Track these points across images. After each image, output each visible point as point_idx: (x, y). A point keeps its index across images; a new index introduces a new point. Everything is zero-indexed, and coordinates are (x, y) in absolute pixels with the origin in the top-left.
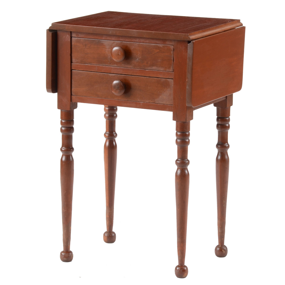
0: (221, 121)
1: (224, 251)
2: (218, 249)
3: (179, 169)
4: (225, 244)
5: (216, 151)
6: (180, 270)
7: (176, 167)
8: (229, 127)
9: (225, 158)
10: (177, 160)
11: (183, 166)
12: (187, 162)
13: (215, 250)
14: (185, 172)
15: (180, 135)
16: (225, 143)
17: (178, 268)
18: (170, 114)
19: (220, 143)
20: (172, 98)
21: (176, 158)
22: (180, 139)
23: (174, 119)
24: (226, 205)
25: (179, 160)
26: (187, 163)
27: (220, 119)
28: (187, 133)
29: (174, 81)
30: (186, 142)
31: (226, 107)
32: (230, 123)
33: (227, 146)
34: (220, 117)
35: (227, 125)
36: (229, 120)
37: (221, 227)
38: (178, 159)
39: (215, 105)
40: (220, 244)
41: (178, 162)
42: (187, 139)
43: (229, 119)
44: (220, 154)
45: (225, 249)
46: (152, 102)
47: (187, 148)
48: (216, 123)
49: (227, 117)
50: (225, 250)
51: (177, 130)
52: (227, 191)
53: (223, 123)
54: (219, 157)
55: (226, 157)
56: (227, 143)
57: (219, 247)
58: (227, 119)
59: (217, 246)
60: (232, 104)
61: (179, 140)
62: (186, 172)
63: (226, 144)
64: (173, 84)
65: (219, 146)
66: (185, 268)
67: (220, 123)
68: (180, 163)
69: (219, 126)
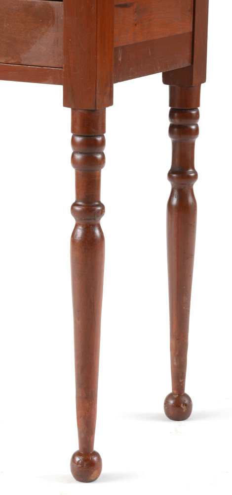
0: (179, 117)
1: (184, 407)
2: (171, 402)
3: (80, 225)
4: (187, 391)
5: (166, 187)
6: (82, 463)
7: (72, 222)
8: (196, 132)
9: (187, 201)
10: (75, 205)
11: (89, 219)
12: (99, 208)
13: (165, 404)
14: (94, 233)
15: (82, 144)
16: (188, 169)
17: (77, 459)
18: (57, 91)
19: (177, 169)
20: (62, 51)
21: (74, 200)
22: (81, 153)
23: (66, 104)
24: (189, 307)
25: (80, 203)
26: (99, 210)
27: (176, 115)
28: (99, 139)
29: (64, 6)
30: (96, 159)
31: (192, 84)
32: (200, 123)
33: (193, 175)
34: (177, 107)
35: (193, 127)
36: (197, 116)
37: (177, 353)
38: (76, 202)
39: (165, 81)
40: (175, 392)
41: (77, 208)
42: (98, 153)
43: (198, 113)
44: (176, 193)
45: (187, 402)
46: (13, 61)
47: (99, 176)
48: (167, 123)
49: (193, 109)
50: (186, 405)
51: (73, 130)
52: (191, 276)
53: (183, 122)
54: (175, 201)
55: (190, 200)
56: (193, 168)
57: (173, 399)
58: (194, 112)
59: (170, 396)
60: (203, 80)
61: (78, 157)
62: (97, 232)
63: (191, 170)
64: (63, 13)
65: (174, 175)
66: (95, 459)
67: (177, 122)
68: (80, 212)
69: (176, 130)
